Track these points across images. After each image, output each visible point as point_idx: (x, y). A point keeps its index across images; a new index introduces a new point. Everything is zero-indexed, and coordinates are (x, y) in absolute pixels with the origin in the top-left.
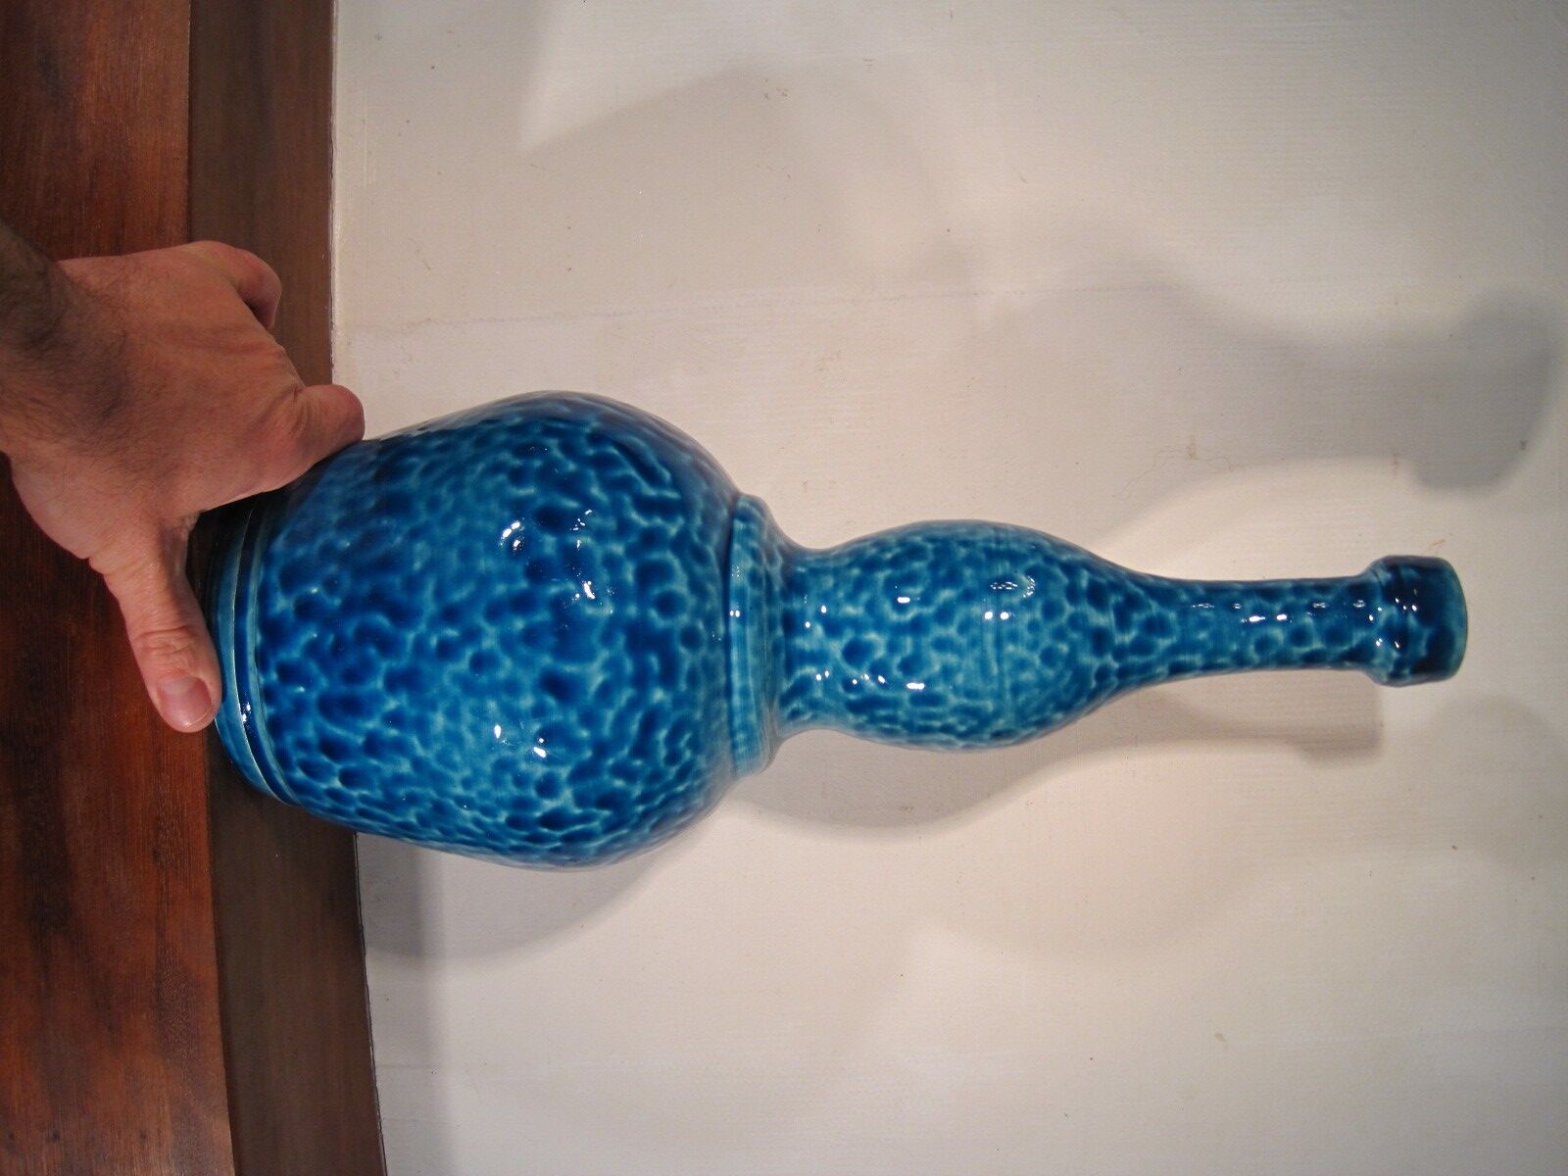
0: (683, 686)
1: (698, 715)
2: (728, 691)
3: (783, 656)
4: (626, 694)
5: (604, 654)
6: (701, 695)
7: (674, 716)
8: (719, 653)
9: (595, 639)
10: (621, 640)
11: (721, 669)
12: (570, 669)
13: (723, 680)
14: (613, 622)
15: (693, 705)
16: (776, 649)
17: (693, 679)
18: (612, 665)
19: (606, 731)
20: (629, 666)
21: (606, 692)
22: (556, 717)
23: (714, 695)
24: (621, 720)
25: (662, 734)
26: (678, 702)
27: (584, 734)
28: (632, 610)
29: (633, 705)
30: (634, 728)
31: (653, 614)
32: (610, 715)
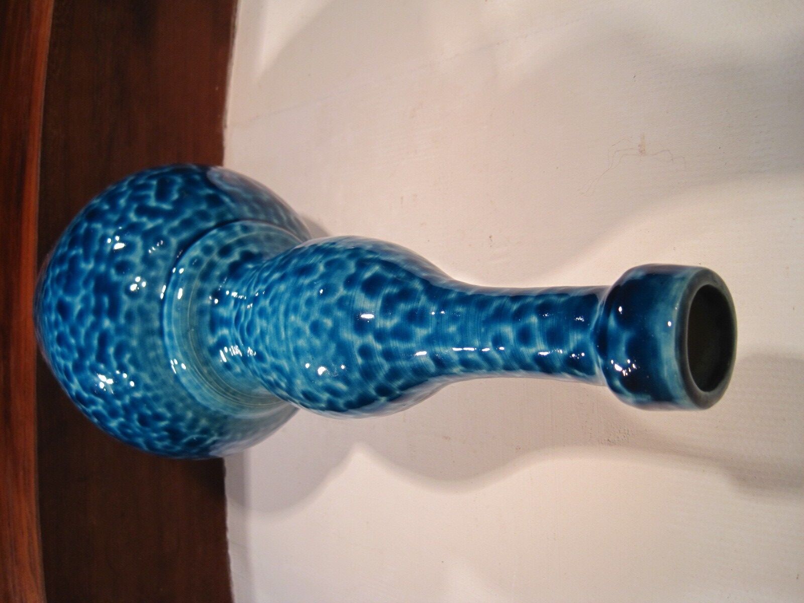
0: (122, 320)
1: (134, 343)
2: (161, 332)
3: (207, 318)
4: (90, 319)
5: (83, 292)
6: (136, 329)
7: (117, 339)
8: (155, 305)
9: (80, 283)
10: (92, 285)
11: (155, 316)
12: (68, 299)
13: (156, 324)
14: (92, 273)
15: (130, 335)
16: (201, 312)
17: (129, 316)
18: (85, 300)
19: (82, 342)
20: (93, 302)
21: (82, 314)
22: (62, 328)
23: (149, 332)
24: (88, 336)
25: (111, 350)
26: (119, 330)
27: (73, 341)
28: (102, 268)
29: (95, 326)
30: (95, 342)
31: (113, 271)
32: (83, 331)
